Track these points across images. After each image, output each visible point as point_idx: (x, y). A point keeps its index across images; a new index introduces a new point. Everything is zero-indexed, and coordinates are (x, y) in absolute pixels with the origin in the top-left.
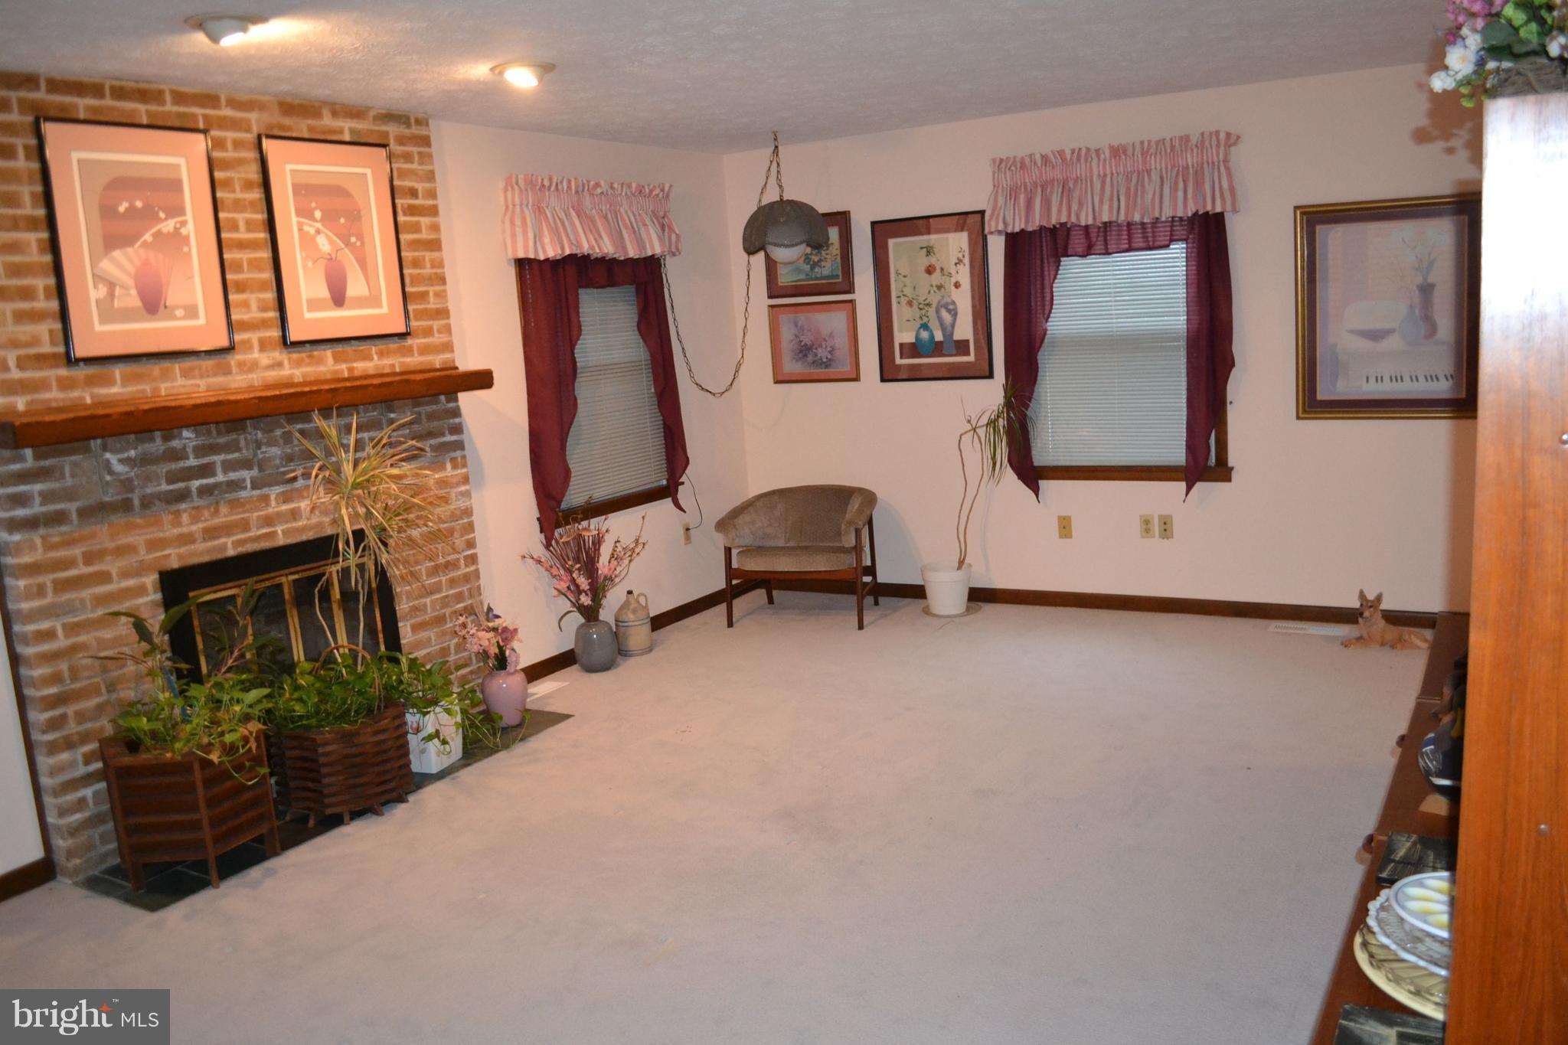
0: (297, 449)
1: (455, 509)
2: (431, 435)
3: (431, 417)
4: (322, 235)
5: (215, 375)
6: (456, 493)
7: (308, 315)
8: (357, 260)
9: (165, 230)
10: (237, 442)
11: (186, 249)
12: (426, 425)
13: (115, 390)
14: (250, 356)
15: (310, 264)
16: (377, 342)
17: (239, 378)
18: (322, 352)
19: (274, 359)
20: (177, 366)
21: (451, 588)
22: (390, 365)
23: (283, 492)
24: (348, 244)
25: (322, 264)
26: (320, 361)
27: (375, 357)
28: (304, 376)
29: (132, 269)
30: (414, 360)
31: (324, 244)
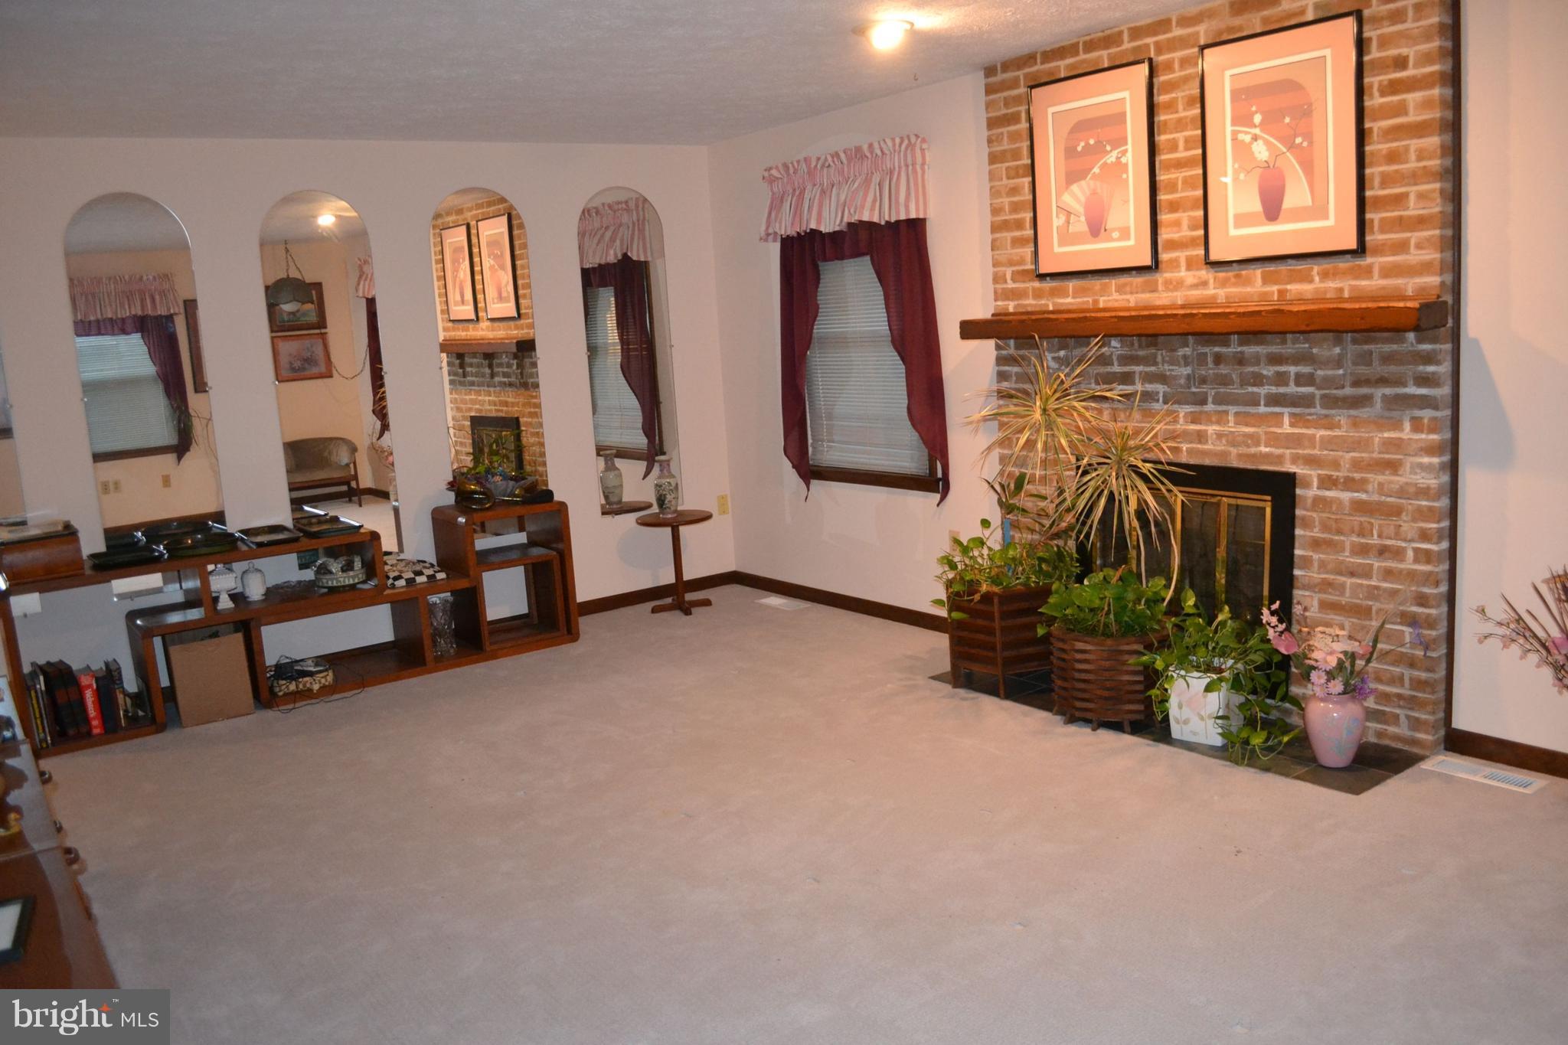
0: (1211, 372)
1: (1407, 484)
2: (1383, 381)
3: (1387, 359)
4: (1260, 142)
5: (1143, 292)
6: (1412, 463)
7: (1233, 232)
8: (1301, 164)
9: (1109, 161)
10: (1155, 356)
11: (1124, 176)
12: (1379, 369)
13: (1069, 300)
14: (1176, 274)
15: (1242, 176)
16: (1321, 260)
17: (1165, 295)
18: (1251, 271)
19: (1200, 278)
20: (1113, 281)
21: (1385, 580)
22: (1336, 289)
23: (1191, 412)
24: (1292, 147)
25: (1256, 175)
26: (1248, 282)
27: (1317, 279)
28: (1227, 297)
29: (1083, 199)
30: (1375, 283)
31: (1261, 151)
